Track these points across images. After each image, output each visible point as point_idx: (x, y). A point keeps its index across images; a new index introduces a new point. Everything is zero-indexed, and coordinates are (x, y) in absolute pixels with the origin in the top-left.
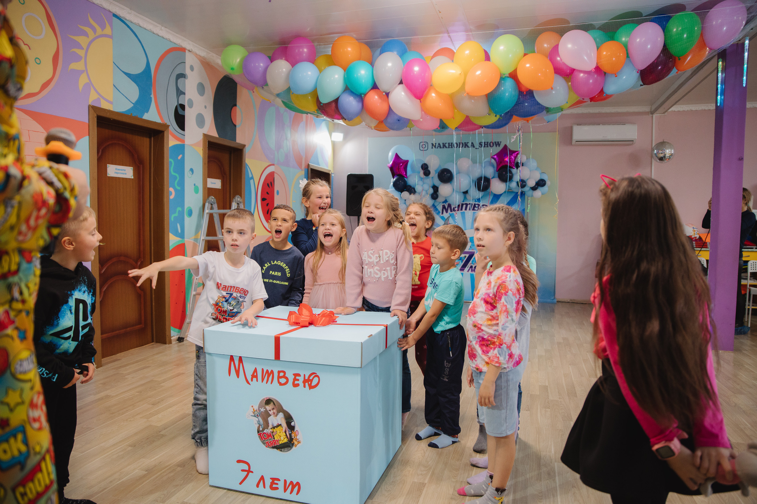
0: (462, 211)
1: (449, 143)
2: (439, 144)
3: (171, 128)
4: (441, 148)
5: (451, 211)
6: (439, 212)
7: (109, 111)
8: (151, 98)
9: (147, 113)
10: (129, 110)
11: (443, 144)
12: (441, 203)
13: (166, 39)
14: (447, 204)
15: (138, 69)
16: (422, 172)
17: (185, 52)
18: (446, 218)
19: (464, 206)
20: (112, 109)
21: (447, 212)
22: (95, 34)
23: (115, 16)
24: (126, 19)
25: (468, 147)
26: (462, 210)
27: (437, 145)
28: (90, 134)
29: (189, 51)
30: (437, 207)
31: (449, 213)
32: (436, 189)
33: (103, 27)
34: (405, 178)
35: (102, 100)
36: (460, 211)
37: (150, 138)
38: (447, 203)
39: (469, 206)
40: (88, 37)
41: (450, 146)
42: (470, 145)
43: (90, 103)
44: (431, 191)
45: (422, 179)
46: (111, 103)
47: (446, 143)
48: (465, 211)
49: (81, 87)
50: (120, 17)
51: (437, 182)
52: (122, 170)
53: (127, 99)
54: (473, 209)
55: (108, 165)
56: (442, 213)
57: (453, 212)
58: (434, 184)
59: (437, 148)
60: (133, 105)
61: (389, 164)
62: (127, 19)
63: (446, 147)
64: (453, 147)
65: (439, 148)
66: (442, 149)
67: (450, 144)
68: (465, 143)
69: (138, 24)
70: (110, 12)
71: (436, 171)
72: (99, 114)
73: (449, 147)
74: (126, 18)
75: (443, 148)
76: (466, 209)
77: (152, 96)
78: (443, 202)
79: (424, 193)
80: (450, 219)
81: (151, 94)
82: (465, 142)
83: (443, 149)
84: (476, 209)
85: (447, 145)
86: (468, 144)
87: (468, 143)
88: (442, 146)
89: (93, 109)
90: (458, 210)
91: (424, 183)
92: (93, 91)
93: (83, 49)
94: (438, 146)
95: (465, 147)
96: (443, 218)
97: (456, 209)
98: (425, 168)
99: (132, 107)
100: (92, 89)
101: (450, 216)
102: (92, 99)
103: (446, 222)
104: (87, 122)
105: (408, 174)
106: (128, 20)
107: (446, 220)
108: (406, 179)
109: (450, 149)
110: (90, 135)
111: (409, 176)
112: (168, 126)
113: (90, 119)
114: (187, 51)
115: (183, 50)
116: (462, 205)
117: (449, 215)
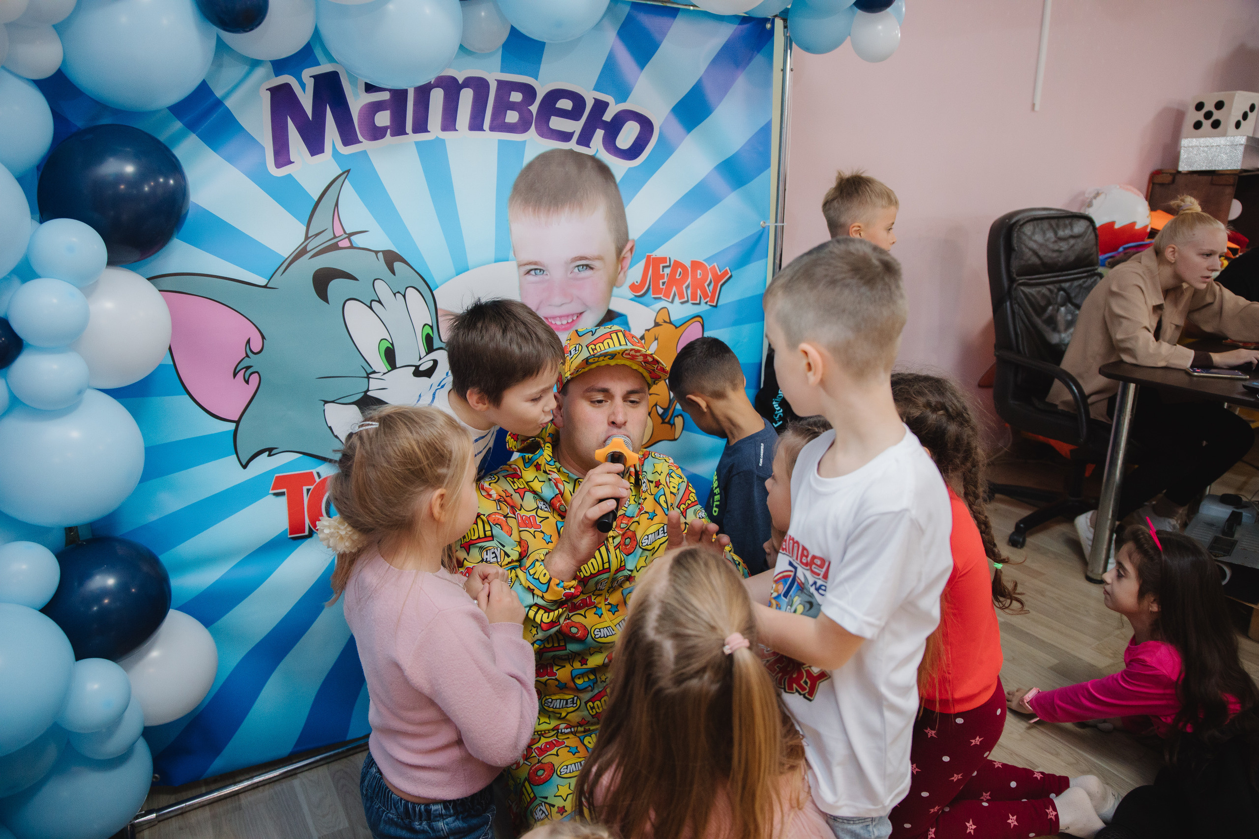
0: (422, 137)
5: (348, 137)
12: (260, 72)
14: (310, 84)
19: (437, 97)
21: (315, 145)
26: (421, 126)
30: (230, 105)
31: (335, 153)
36: (412, 138)
39: (467, 97)
48: (448, 135)
54: (499, 125)
56: (282, 156)
57: (365, 145)
76: (449, 123)
78: (280, 66)
80: (348, 194)
84: (512, 117)
90: (396, 129)
97: (383, 119)
101: (345, 173)
107: (318, 202)
117: (335, 169)
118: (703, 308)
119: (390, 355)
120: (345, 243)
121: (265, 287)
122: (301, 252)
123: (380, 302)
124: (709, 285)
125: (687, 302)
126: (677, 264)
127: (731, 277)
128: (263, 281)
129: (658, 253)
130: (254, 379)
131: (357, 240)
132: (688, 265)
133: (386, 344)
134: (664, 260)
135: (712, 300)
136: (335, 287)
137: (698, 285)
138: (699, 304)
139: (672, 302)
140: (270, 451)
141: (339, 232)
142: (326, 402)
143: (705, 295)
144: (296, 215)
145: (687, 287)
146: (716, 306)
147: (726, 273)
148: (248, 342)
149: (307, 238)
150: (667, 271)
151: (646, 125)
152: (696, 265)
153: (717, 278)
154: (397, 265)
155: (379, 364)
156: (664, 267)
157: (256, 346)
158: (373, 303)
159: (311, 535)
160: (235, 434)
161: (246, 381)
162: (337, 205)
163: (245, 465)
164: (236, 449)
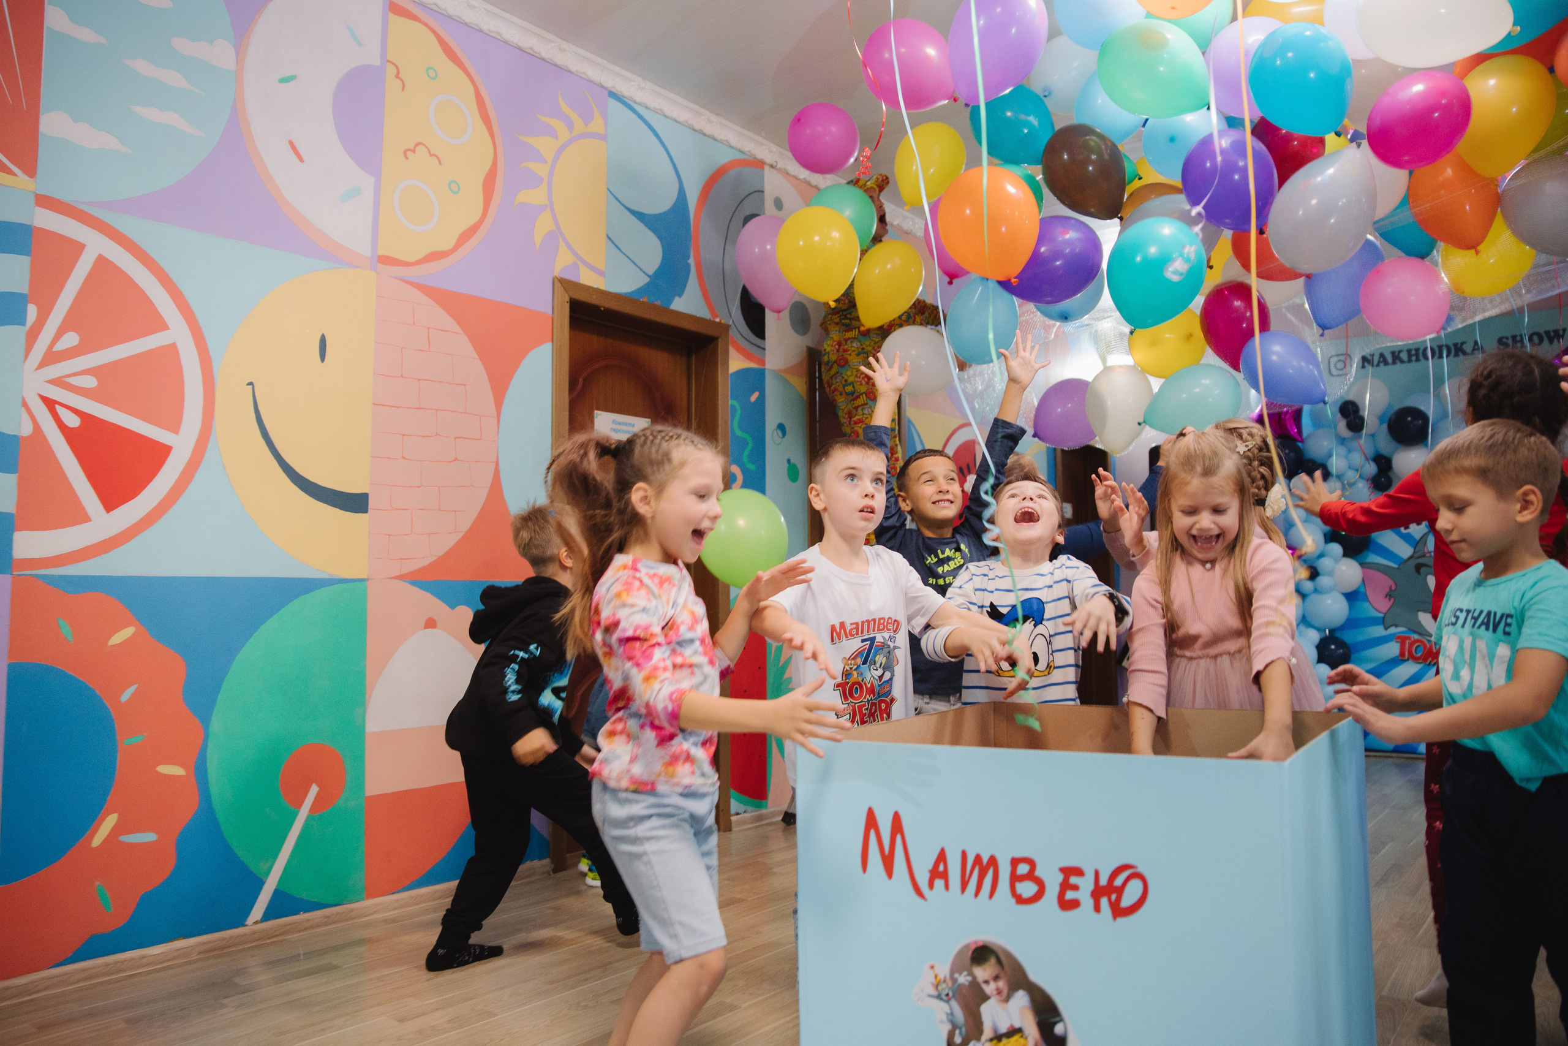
1: (1409, 351)
2: (1382, 355)
3: (733, 333)
4: (1386, 363)
7: (598, 291)
8: (689, 265)
9: (680, 297)
10: (639, 291)
11: (1393, 353)
13: (721, 142)
15: (660, 204)
16: (1342, 424)
17: (763, 169)
18: (1418, 537)
20: (602, 287)
22: (571, 132)
23: (612, 94)
24: (635, 102)
25: (1465, 353)
27: (1376, 359)
28: (555, 338)
29: (772, 166)
32: (1383, 463)
33: (587, 118)
34: (1300, 442)
35: (582, 267)
37: (689, 356)
40: (557, 138)
41: (1414, 358)
42: (1468, 348)
43: (556, 273)
44: (1371, 469)
45: (1342, 441)
46: (601, 273)
47: (1400, 352)
49: (538, 239)
50: (623, 96)
51: (1385, 443)
52: (626, 424)
53: (637, 266)
55: (596, 412)
58: (1377, 451)
59: (1378, 365)
60: (647, 280)
61: (1253, 412)
62: (638, 100)
63: (1402, 361)
64: (1421, 357)
65: (1382, 364)
66: (1390, 367)
67: (1413, 352)
68: (1455, 345)
69: (660, 112)
70: (603, 87)
71: (1381, 419)
72: (574, 297)
73: (1410, 361)
74: (635, 99)
75: (1394, 363)
77: (691, 261)
79: (1351, 475)
81: (689, 258)
82: (1455, 341)
83: (1395, 366)
85: (1404, 356)
86: (1464, 347)
87: (1463, 344)
88: (1389, 359)
89: (564, 283)
91: (1350, 451)
92: (563, 249)
93: (546, 162)
94: (1379, 362)
95: (1456, 355)
96: (1407, 538)
98: (1350, 412)
99: (648, 285)
100: (562, 243)
101: (1430, 531)
102: (562, 264)
103: (1417, 550)
104: (550, 312)
105: (1305, 433)
106: (639, 104)
108: (1300, 444)
109: (1414, 365)
110: (555, 342)
111: (1308, 436)
112: (726, 327)
113: (556, 307)
114: (766, 168)
115: (760, 164)
121: (1398, 568)
122: (1411, 558)
128: (1395, 566)
130: (1392, 600)
136: (1423, 570)
140: (1396, 626)
141: (1426, 551)
142: (1418, 611)
144: (1411, 545)
148: (1391, 587)
149: (1414, 552)
157: (1393, 587)
159: (1408, 660)
160: (1384, 618)
161: (1390, 600)
162: (1426, 542)
163: (1386, 629)
164: (1383, 623)
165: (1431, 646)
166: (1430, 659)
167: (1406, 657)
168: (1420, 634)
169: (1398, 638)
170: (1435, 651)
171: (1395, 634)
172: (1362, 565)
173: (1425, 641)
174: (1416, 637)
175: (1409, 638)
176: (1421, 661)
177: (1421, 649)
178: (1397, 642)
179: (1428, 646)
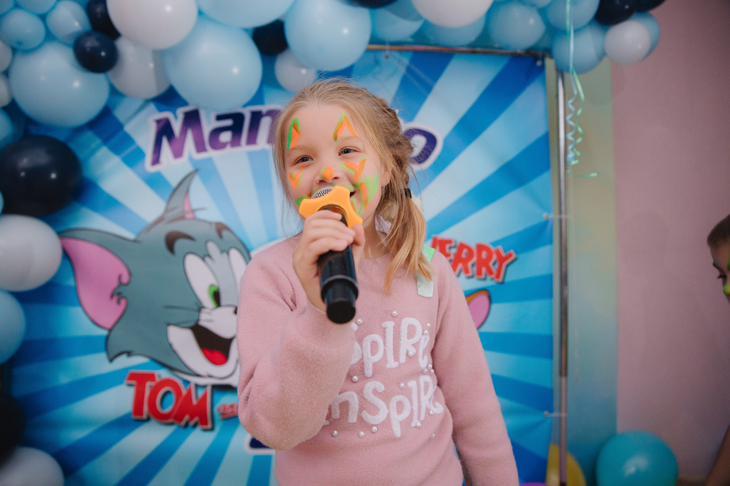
0: (252, 148)
5: (200, 147)
6: (140, 154)
14: (181, 116)
18: (174, 182)
19: (265, 123)
21: (178, 154)
26: (252, 140)
30: (128, 128)
31: (191, 159)
36: (244, 148)
38: (181, 112)
56: (156, 161)
57: (211, 153)
80: (197, 184)
90: (235, 141)
96: (155, 182)
97: (226, 137)
101: (196, 171)
103: (172, 205)
107: (175, 190)
116: (257, 117)
117: (189, 169)
118: (489, 283)
119: (217, 297)
120: (189, 216)
121: (135, 241)
122: (160, 220)
123: (209, 256)
124: (494, 264)
125: (472, 277)
126: (462, 246)
127: (516, 259)
128: (131, 236)
129: (444, 235)
130: (123, 302)
131: (200, 215)
132: (473, 246)
133: (214, 289)
134: (450, 242)
135: (498, 276)
136: (180, 245)
137: (482, 263)
138: (485, 279)
139: (458, 276)
140: (129, 354)
141: (187, 208)
142: (169, 324)
143: (490, 272)
144: (161, 196)
145: (473, 265)
146: (502, 283)
147: (510, 255)
148: (120, 277)
149: (167, 211)
150: (454, 251)
151: (431, 140)
152: (481, 248)
153: (501, 260)
154: (225, 233)
155: (208, 301)
156: (450, 248)
157: (125, 279)
158: (205, 256)
159: (148, 419)
160: (107, 338)
161: (119, 302)
162: (187, 191)
163: (111, 360)
164: (106, 348)
165: (189, 392)
166: (187, 417)
167: (145, 416)
168: (171, 369)
169: (133, 376)
170: (195, 402)
171: (126, 370)
172: (61, 234)
173: (180, 382)
174: (163, 374)
175: (151, 377)
176: (171, 420)
177: (171, 399)
178: (130, 385)
179: (184, 392)
